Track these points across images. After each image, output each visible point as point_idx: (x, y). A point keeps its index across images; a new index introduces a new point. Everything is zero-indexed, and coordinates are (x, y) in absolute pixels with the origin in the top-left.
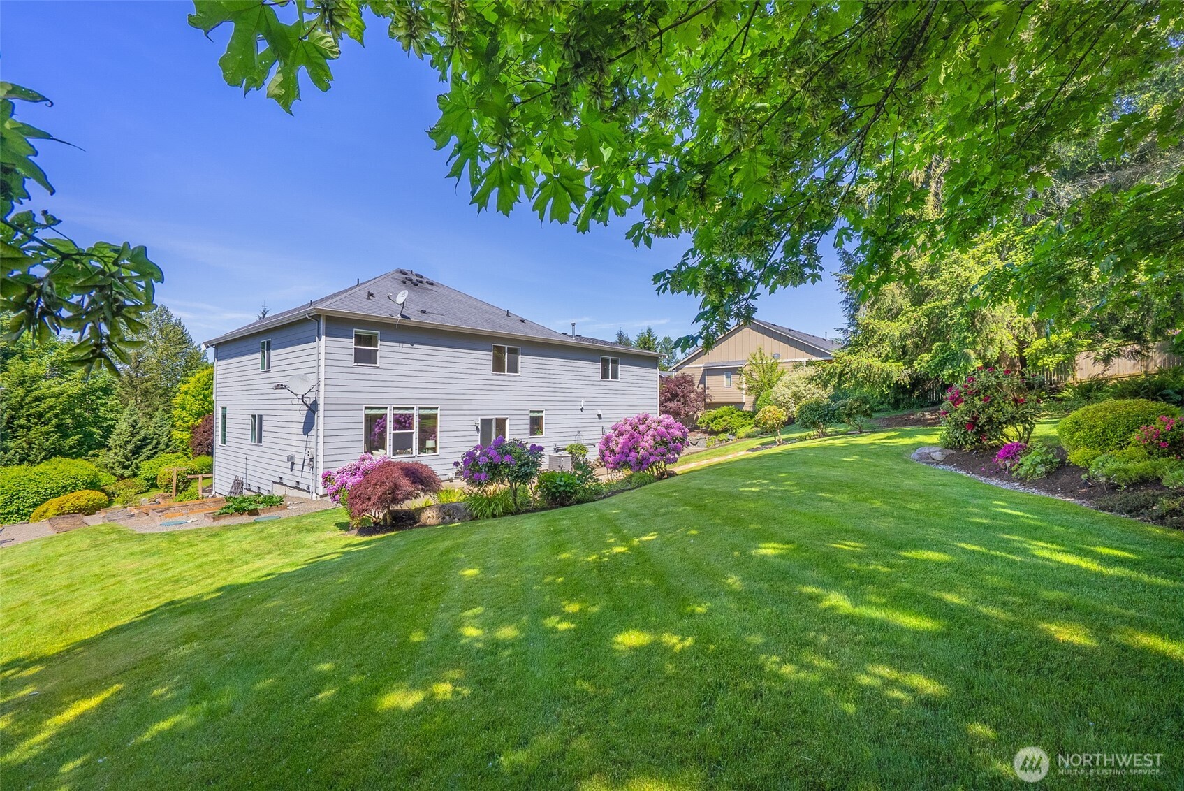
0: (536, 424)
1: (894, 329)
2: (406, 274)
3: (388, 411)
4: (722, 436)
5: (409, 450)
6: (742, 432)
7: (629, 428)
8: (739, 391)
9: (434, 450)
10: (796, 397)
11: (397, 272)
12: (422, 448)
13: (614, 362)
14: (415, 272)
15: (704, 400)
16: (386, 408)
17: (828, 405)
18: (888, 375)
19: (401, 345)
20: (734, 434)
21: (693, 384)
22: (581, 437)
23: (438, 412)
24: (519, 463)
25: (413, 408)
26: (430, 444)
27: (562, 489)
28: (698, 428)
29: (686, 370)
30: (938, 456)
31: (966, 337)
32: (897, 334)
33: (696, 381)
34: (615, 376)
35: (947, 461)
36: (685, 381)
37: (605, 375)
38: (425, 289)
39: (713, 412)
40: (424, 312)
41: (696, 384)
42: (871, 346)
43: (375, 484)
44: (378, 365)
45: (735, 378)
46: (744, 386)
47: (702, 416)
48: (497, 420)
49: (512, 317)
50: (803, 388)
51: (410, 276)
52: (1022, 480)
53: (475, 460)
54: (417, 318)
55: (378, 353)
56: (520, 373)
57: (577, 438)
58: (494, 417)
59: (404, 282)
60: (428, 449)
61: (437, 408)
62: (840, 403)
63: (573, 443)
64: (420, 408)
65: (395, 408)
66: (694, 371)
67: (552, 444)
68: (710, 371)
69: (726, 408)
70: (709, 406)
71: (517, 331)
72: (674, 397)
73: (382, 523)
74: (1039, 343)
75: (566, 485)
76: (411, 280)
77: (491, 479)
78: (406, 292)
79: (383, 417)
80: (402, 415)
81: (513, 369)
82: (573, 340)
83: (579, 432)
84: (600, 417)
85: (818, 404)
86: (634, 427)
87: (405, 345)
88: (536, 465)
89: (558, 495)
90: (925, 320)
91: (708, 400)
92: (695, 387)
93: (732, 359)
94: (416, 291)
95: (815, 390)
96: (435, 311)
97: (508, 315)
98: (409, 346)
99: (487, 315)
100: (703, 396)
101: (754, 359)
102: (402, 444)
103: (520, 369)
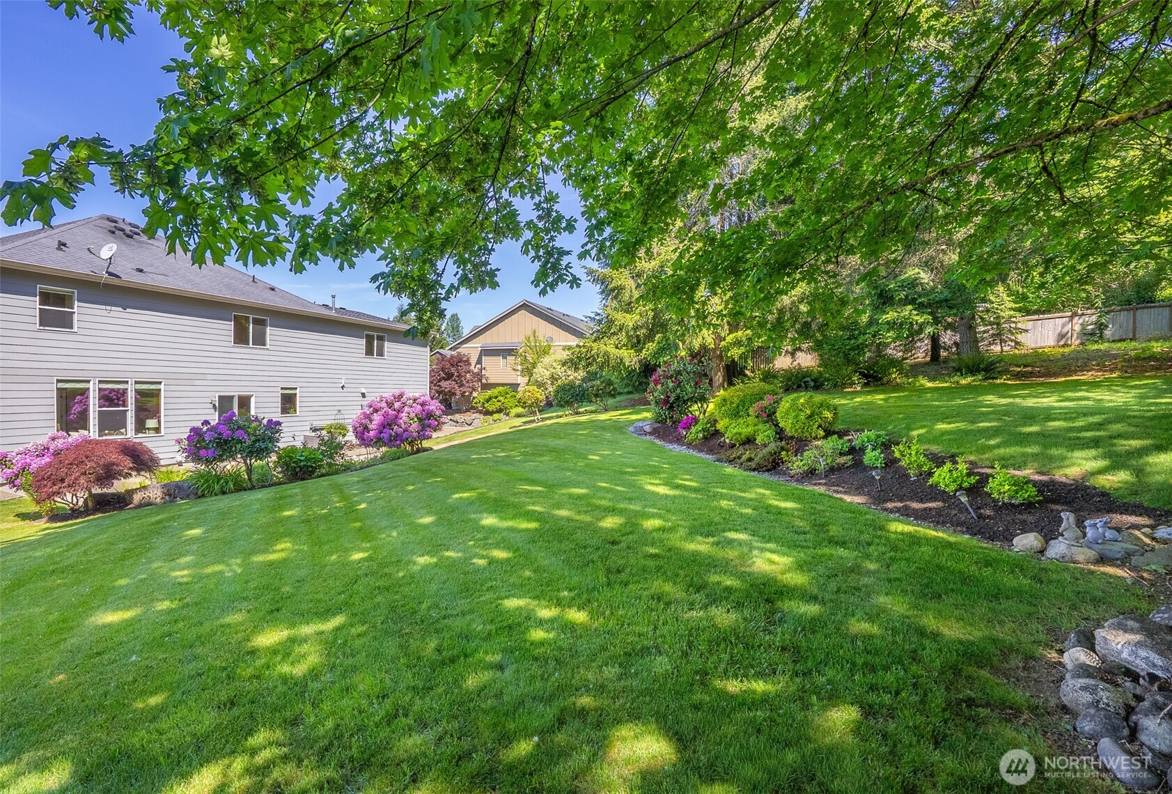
0: (288, 402)
1: (630, 320)
2: (116, 222)
3: (91, 385)
4: (496, 416)
5: (123, 430)
6: (514, 411)
7: (384, 404)
8: (513, 372)
9: (157, 430)
10: (553, 378)
11: (102, 218)
12: (140, 427)
13: (381, 339)
14: (128, 220)
15: (481, 381)
16: (89, 381)
17: (579, 386)
18: (621, 360)
19: (108, 308)
20: (507, 415)
21: (470, 364)
22: (341, 417)
23: (162, 387)
24: (253, 438)
25: (127, 382)
26: (151, 423)
27: (302, 464)
28: (473, 408)
29: (463, 350)
30: (648, 429)
31: (677, 331)
32: (631, 325)
33: (473, 361)
34: (381, 353)
35: (655, 432)
36: (461, 361)
37: (369, 352)
38: (142, 242)
39: (489, 393)
40: (141, 271)
41: (473, 365)
42: (614, 334)
43: (71, 464)
44: (75, 329)
45: (511, 359)
46: (519, 368)
47: (478, 396)
48: (240, 398)
49: (259, 283)
50: (560, 370)
51: (121, 225)
52: (689, 445)
53: (201, 436)
54: (129, 276)
55: (75, 317)
56: (268, 347)
57: (338, 417)
58: (236, 394)
59: (113, 233)
60: (149, 429)
61: (160, 383)
62: (589, 384)
63: (333, 422)
64: (136, 382)
65: (100, 382)
66: (470, 351)
67: (308, 423)
68: (487, 352)
69: (501, 388)
70: (487, 387)
71: (264, 300)
72: (449, 376)
73: (82, 509)
74: (730, 338)
75: (307, 460)
76: (123, 230)
77: (221, 456)
78: (115, 247)
79: (84, 392)
80: (113, 390)
81: (260, 341)
82: (333, 313)
83: (339, 411)
84: (363, 395)
85: (571, 386)
86: (390, 405)
87: (113, 308)
88: (273, 440)
89: (298, 470)
90: (651, 314)
91: (484, 381)
92: (472, 367)
93: (509, 340)
94: (130, 245)
95: (569, 373)
96: (156, 271)
97: (254, 281)
98: (121, 309)
99: (227, 280)
100: (479, 376)
101: (529, 341)
102: (111, 422)
103: (268, 342)
